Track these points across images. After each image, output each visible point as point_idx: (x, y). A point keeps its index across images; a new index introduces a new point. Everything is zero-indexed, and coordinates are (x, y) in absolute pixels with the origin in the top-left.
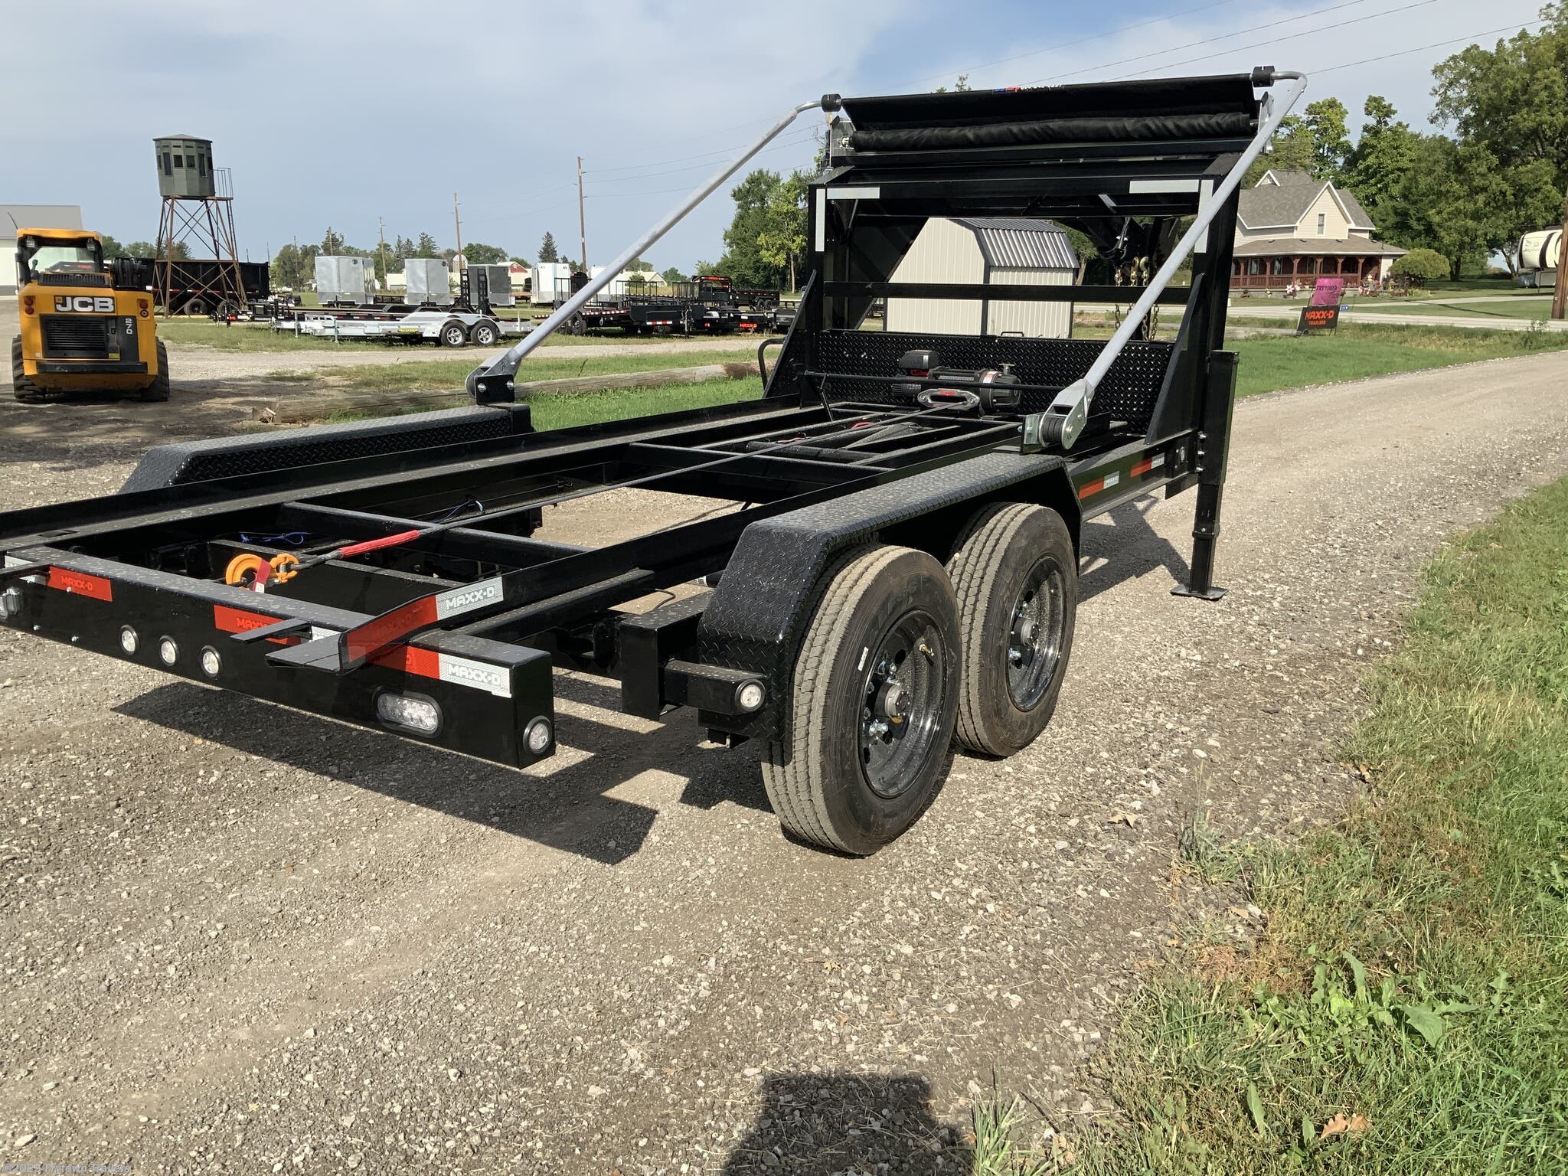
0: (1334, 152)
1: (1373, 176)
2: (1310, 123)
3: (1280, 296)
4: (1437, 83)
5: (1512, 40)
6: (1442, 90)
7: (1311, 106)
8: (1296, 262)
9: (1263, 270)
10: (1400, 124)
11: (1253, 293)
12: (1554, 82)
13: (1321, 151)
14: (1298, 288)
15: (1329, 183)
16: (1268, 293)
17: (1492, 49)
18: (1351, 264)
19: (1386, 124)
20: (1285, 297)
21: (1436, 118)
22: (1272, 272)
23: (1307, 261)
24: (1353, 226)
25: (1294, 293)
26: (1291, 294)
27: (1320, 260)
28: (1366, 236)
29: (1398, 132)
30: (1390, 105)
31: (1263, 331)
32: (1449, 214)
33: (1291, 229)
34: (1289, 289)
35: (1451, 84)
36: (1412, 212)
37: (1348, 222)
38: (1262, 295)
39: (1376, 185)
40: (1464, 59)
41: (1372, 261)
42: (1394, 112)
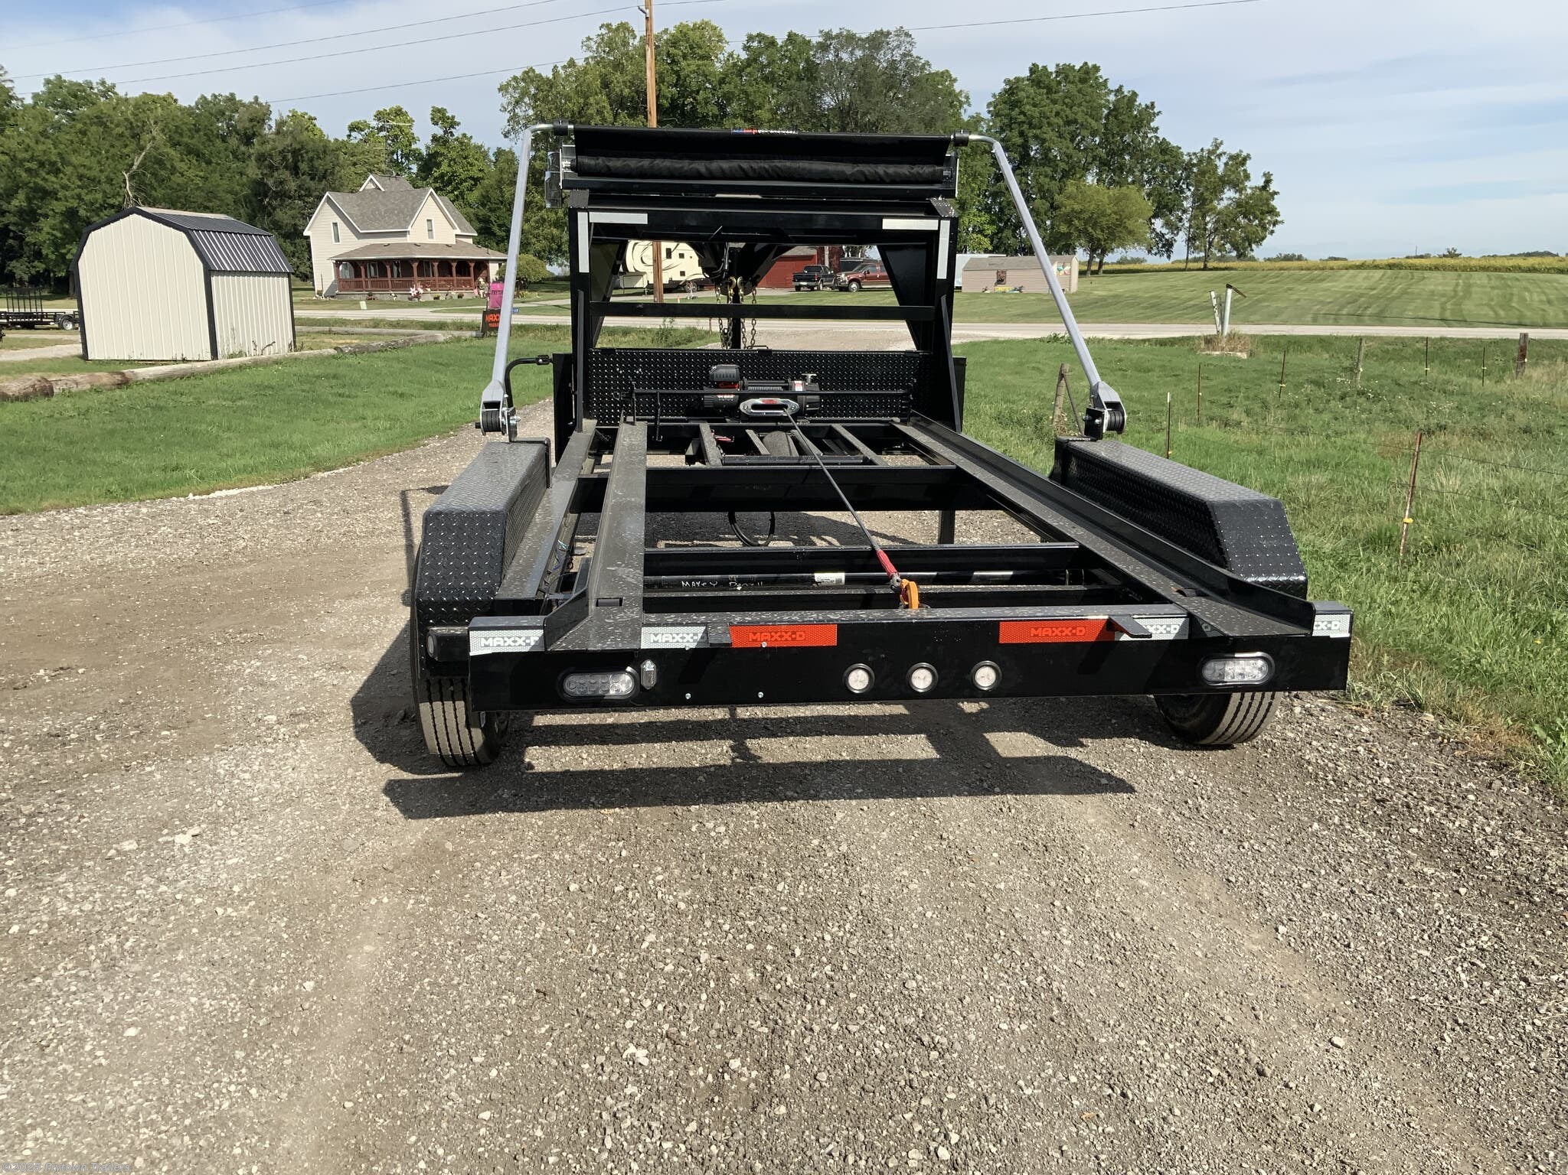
0: (407, 158)
1: (449, 183)
2: (380, 129)
3: (405, 298)
4: (505, 101)
5: (564, 67)
6: (510, 108)
7: (379, 113)
8: (415, 265)
9: (383, 273)
10: (464, 135)
11: (377, 295)
12: (604, 107)
13: (395, 157)
14: (421, 291)
15: (431, 190)
16: (393, 295)
17: (548, 74)
18: (463, 267)
19: (452, 135)
20: (410, 299)
21: (509, 132)
22: (392, 276)
23: (424, 264)
24: (459, 232)
25: (418, 296)
26: (415, 297)
27: (436, 264)
28: (470, 241)
29: (464, 142)
30: (453, 117)
31: (457, 333)
32: (536, 222)
33: (404, 234)
34: (413, 291)
35: (517, 102)
36: (493, 219)
37: (454, 228)
38: (386, 298)
39: (452, 192)
40: (523, 80)
41: (481, 265)
42: (459, 124)
